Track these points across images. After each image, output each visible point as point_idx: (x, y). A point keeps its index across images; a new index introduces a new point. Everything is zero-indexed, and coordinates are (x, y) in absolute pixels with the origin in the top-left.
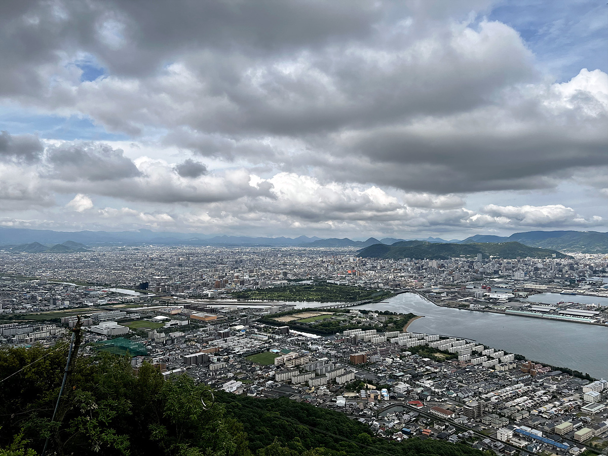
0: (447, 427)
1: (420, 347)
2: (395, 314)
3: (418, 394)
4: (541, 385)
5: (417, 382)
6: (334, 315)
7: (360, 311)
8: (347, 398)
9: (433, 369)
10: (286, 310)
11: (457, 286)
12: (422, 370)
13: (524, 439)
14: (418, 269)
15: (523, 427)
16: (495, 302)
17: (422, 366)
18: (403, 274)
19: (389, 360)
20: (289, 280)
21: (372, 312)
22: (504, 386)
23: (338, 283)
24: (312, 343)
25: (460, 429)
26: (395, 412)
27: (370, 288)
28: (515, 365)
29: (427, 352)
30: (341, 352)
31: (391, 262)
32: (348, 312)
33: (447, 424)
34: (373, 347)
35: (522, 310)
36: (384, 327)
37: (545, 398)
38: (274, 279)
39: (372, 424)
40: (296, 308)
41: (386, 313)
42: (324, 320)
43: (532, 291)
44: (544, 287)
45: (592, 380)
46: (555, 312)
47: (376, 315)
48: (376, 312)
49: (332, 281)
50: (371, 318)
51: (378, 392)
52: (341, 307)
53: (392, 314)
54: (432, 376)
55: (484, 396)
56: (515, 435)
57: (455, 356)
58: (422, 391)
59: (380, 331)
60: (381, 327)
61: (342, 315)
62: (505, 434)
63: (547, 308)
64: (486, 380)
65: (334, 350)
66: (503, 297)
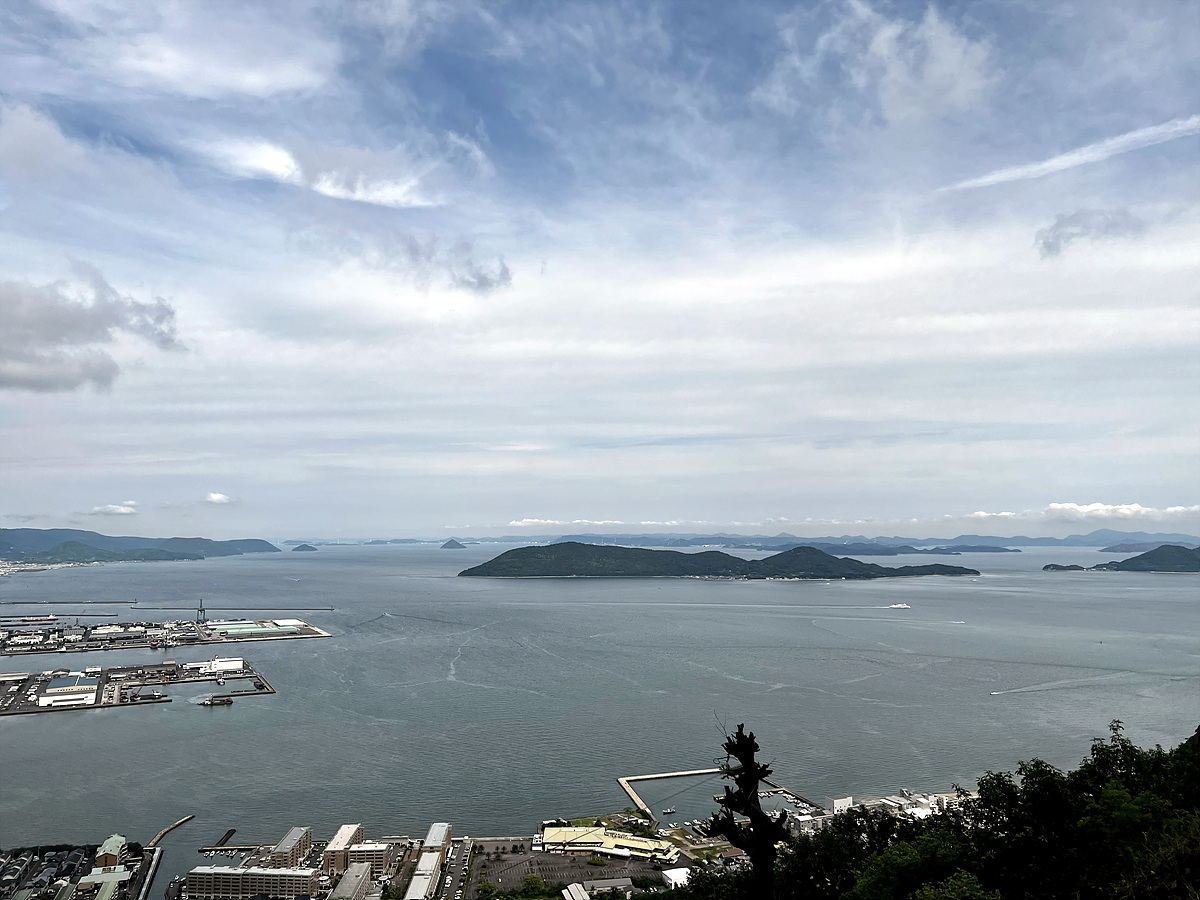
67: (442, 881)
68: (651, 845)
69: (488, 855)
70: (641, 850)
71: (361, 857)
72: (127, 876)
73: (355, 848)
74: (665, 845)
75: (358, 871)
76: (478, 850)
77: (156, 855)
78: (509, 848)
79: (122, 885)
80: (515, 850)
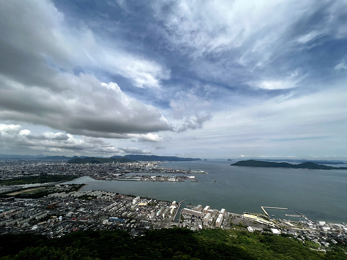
0: (84, 225)
1: (83, 196)
2: (77, 185)
3: (76, 215)
4: (121, 202)
5: (78, 210)
6: (45, 188)
7: (60, 185)
8: (39, 225)
9: (85, 204)
10: (16, 189)
11: (104, 172)
12: (81, 205)
13: (112, 221)
14: (92, 167)
15: (112, 217)
16: (115, 177)
17: (82, 203)
18: (85, 169)
19: (67, 204)
20: (25, 175)
21: (66, 185)
22: (110, 204)
23: (53, 174)
24: (27, 203)
25: (89, 224)
26: (63, 225)
27: (69, 175)
28: (115, 197)
29: (85, 197)
30: (43, 205)
31: (81, 165)
32: (54, 186)
33: (85, 224)
34: (62, 199)
35: (122, 178)
36: (70, 190)
37: (121, 206)
38: (15, 175)
39: (49, 234)
40: (23, 187)
41: (73, 185)
42: (39, 191)
43: (126, 173)
44: (130, 171)
45: (136, 197)
46: (131, 178)
47: (67, 186)
48: (68, 185)
49: (50, 174)
50: (65, 188)
51: (57, 218)
52: (51, 185)
53: (75, 185)
54: (84, 206)
55: (102, 210)
56: (109, 221)
57: (96, 197)
58: (78, 213)
59: (67, 192)
60: (68, 191)
61: (50, 188)
62: (105, 222)
63: (129, 177)
64: (104, 204)
65: (39, 204)
66: (118, 175)
67: (223, 220)
68: (268, 222)
69: (232, 217)
70: (266, 223)
71: (209, 212)
72: (175, 208)
73: (208, 210)
74: (271, 223)
75: (208, 214)
76: (231, 215)
77: (180, 205)
78: (237, 216)
79: (175, 209)
80: (238, 217)
